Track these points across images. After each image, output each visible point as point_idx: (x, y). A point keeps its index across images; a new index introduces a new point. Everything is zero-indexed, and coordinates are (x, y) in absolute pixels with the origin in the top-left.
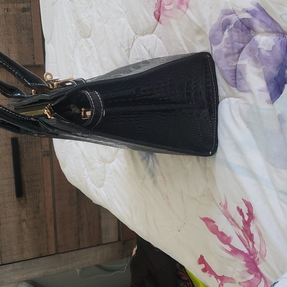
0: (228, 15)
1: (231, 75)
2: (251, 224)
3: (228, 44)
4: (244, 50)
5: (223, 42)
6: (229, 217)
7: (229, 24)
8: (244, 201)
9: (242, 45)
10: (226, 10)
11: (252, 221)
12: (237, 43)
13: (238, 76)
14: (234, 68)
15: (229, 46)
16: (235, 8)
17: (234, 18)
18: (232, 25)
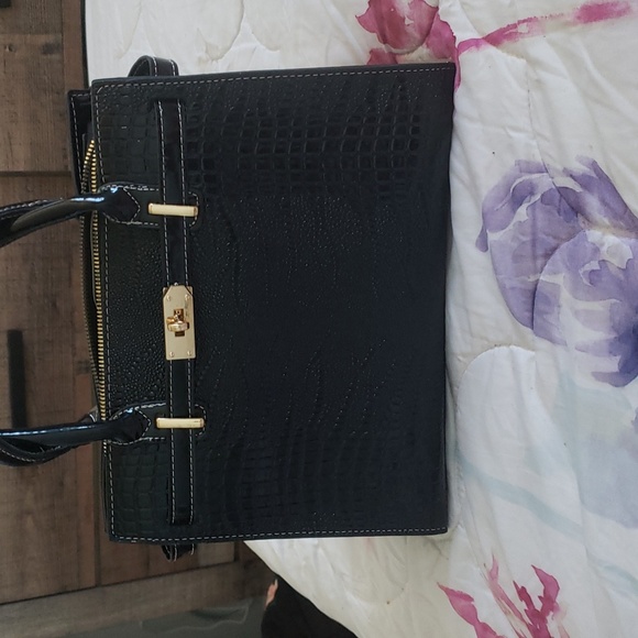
0: (531, 172)
1: (524, 299)
2: (549, 618)
3: (523, 234)
4: (557, 252)
5: (511, 227)
6: (500, 596)
7: (532, 193)
8: (538, 571)
9: (553, 242)
10: (528, 163)
11: (551, 613)
12: (544, 236)
13: (539, 306)
14: (531, 287)
15: (524, 239)
16: (549, 161)
17: (544, 183)
18: (538, 197)
